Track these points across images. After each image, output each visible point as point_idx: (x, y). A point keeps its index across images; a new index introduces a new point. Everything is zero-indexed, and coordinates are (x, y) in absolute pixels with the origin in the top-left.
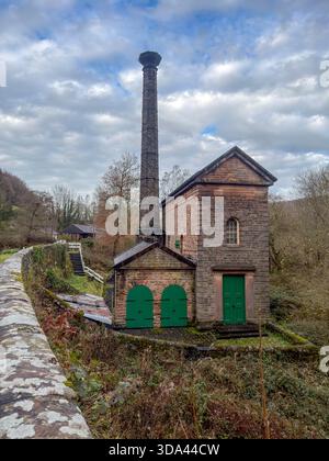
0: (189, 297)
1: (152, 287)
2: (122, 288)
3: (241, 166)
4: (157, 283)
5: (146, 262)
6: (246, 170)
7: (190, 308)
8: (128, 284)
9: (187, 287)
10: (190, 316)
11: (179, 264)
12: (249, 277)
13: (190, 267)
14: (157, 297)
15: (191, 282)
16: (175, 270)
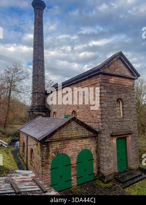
0: (95, 157)
1: (70, 154)
2: (47, 158)
3: (122, 65)
4: (73, 150)
5: (65, 133)
6: (124, 68)
7: (95, 165)
8: (52, 154)
9: (93, 150)
10: (95, 171)
11: (87, 133)
12: (129, 138)
13: (95, 134)
14: (74, 162)
15: (95, 145)
16: (85, 138)
